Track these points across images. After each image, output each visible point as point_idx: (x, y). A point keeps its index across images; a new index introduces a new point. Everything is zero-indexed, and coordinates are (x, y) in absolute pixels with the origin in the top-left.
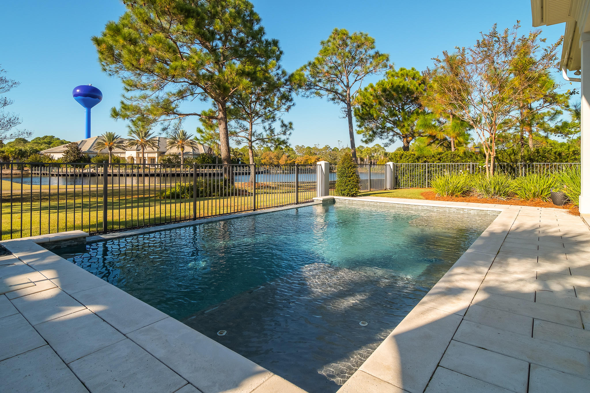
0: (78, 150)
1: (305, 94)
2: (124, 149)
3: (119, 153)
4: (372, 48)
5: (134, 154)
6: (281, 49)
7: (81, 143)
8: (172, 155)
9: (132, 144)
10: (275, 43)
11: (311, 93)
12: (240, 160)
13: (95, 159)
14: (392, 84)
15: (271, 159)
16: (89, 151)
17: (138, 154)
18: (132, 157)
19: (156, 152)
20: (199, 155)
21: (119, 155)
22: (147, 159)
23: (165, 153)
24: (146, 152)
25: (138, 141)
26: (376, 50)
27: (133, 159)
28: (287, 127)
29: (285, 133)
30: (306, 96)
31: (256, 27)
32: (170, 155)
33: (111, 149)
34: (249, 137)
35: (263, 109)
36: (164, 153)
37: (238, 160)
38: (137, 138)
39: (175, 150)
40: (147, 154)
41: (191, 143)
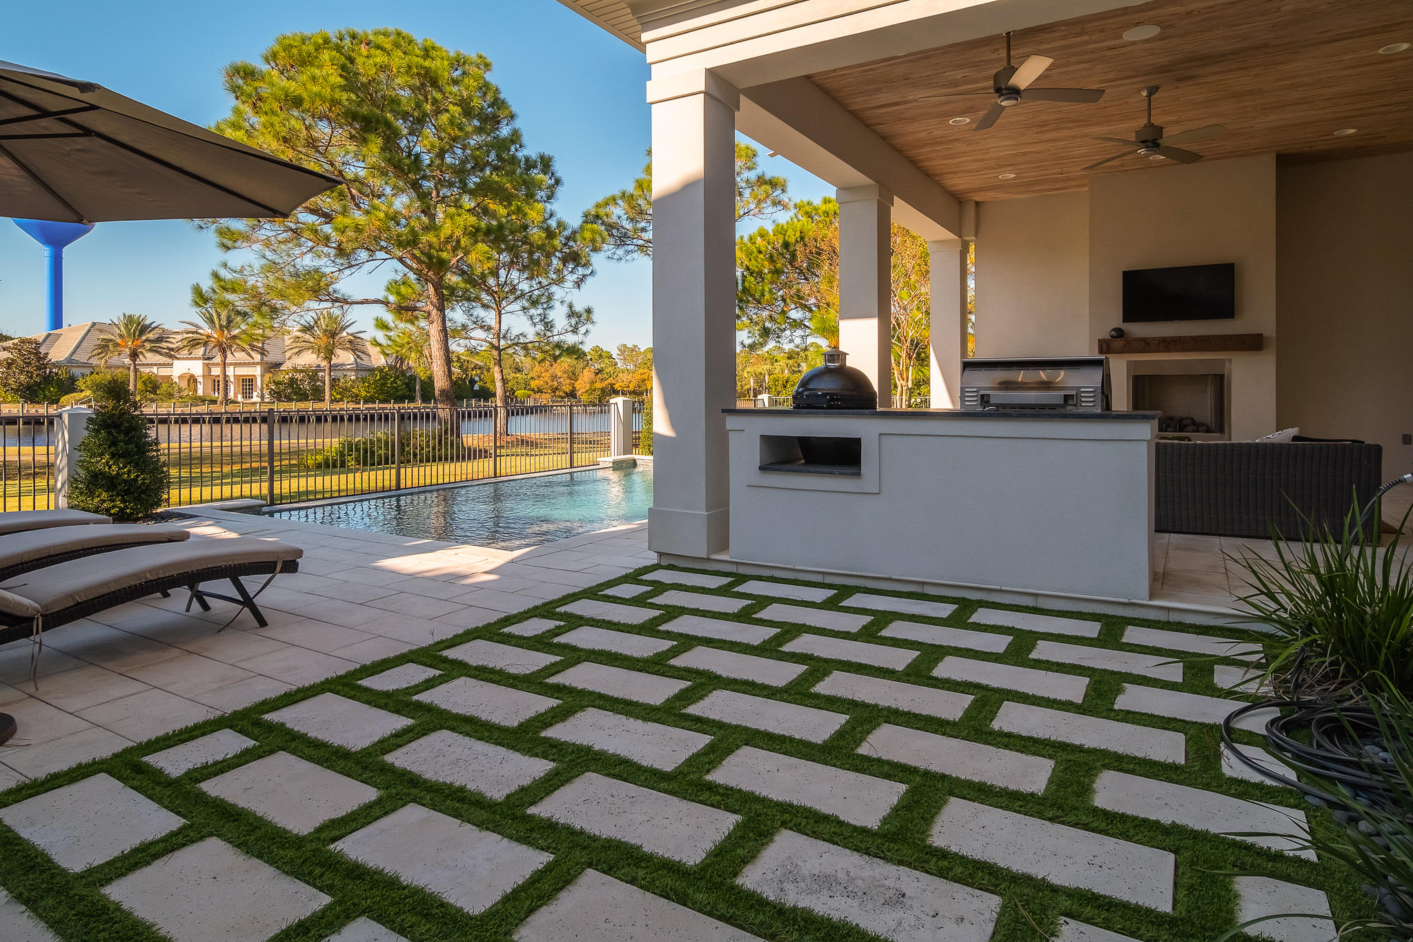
0: (39, 359)
1: (614, 253)
2: (171, 357)
3: (156, 365)
4: (749, 169)
5: (196, 368)
6: (558, 175)
7: (44, 341)
8: (302, 371)
9: (194, 343)
10: (546, 164)
11: (628, 252)
12: (476, 382)
13: (88, 379)
14: (801, 232)
15: (554, 377)
16: (70, 360)
17: (208, 368)
18: (192, 376)
19: (258, 363)
20: (371, 370)
21: (155, 370)
22: (232, 379)
23: (281, 364)
24: (231, 364)
25: (208, 336)
26: (758, 171)
27: (195, 381)
28: (580, 318)
29: (575, 331)
30: (616, 257)
31: (505, 131)
32: (295, 370)
33: (134, 355)
34: (495, 342)
35: (527, 278)
36: (279, 365)
37: (473, 382)
38: (206, 329)
39: (309, 359)
40: (232, 368)
41: (350, 342)
